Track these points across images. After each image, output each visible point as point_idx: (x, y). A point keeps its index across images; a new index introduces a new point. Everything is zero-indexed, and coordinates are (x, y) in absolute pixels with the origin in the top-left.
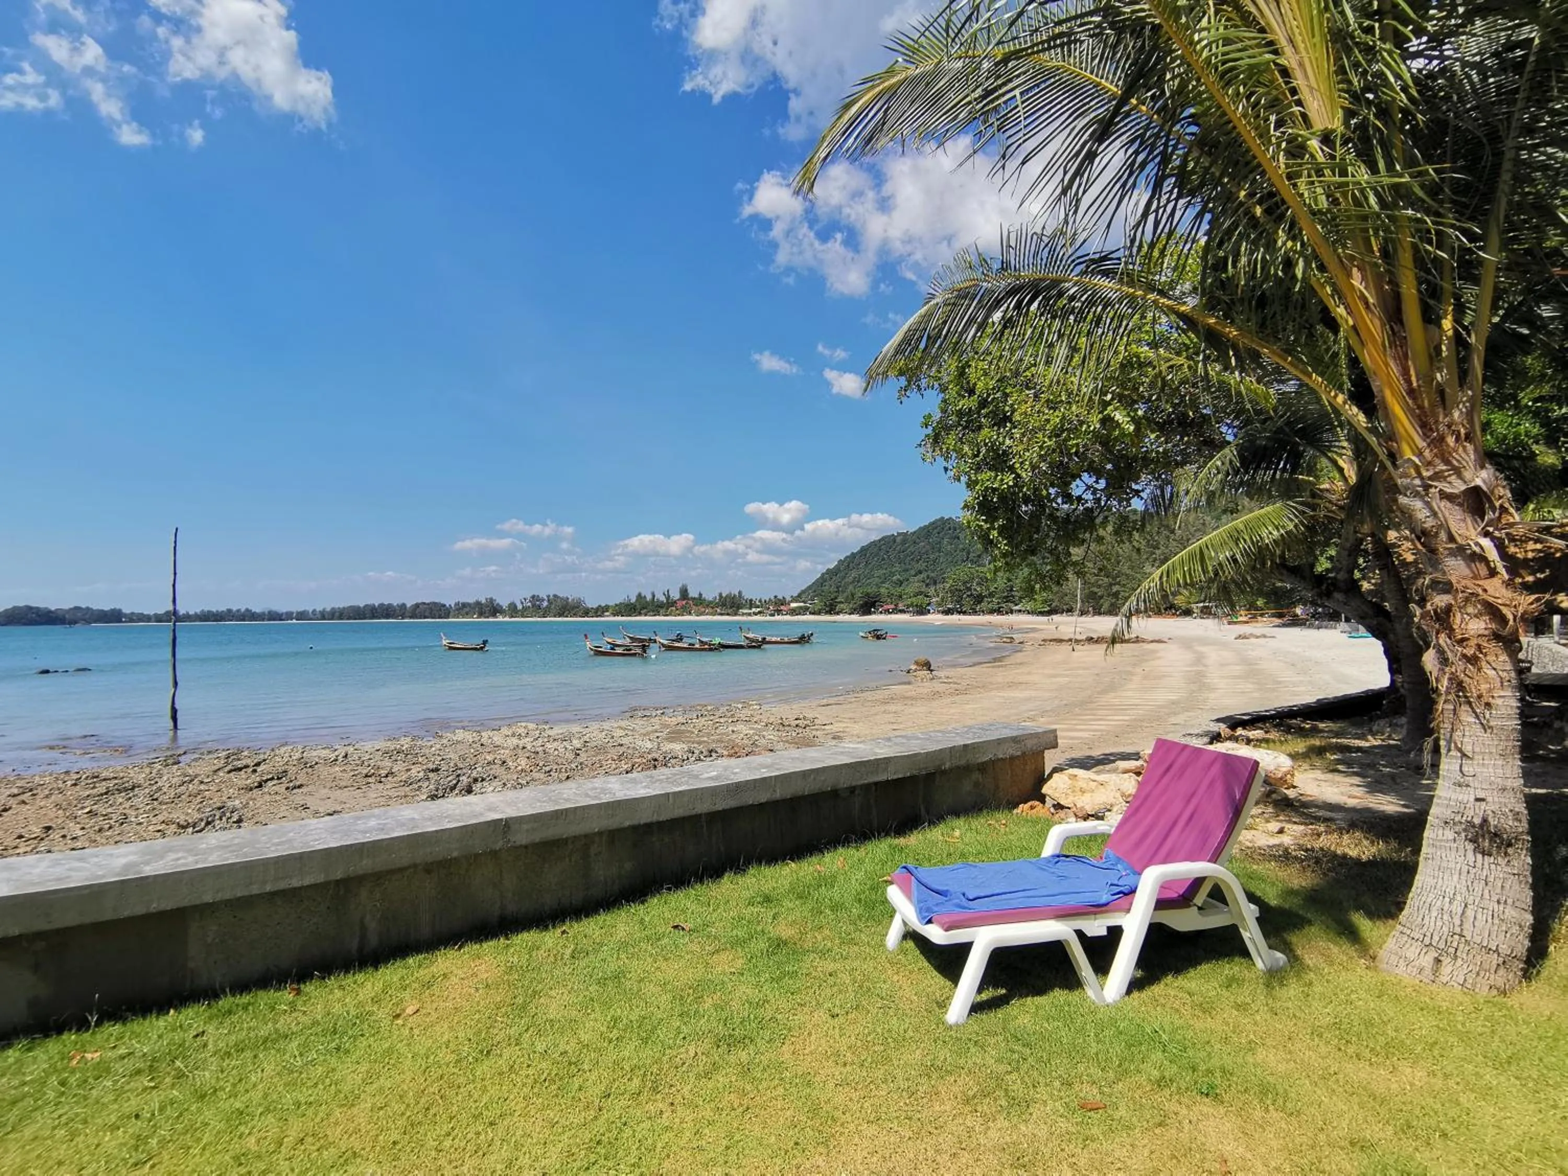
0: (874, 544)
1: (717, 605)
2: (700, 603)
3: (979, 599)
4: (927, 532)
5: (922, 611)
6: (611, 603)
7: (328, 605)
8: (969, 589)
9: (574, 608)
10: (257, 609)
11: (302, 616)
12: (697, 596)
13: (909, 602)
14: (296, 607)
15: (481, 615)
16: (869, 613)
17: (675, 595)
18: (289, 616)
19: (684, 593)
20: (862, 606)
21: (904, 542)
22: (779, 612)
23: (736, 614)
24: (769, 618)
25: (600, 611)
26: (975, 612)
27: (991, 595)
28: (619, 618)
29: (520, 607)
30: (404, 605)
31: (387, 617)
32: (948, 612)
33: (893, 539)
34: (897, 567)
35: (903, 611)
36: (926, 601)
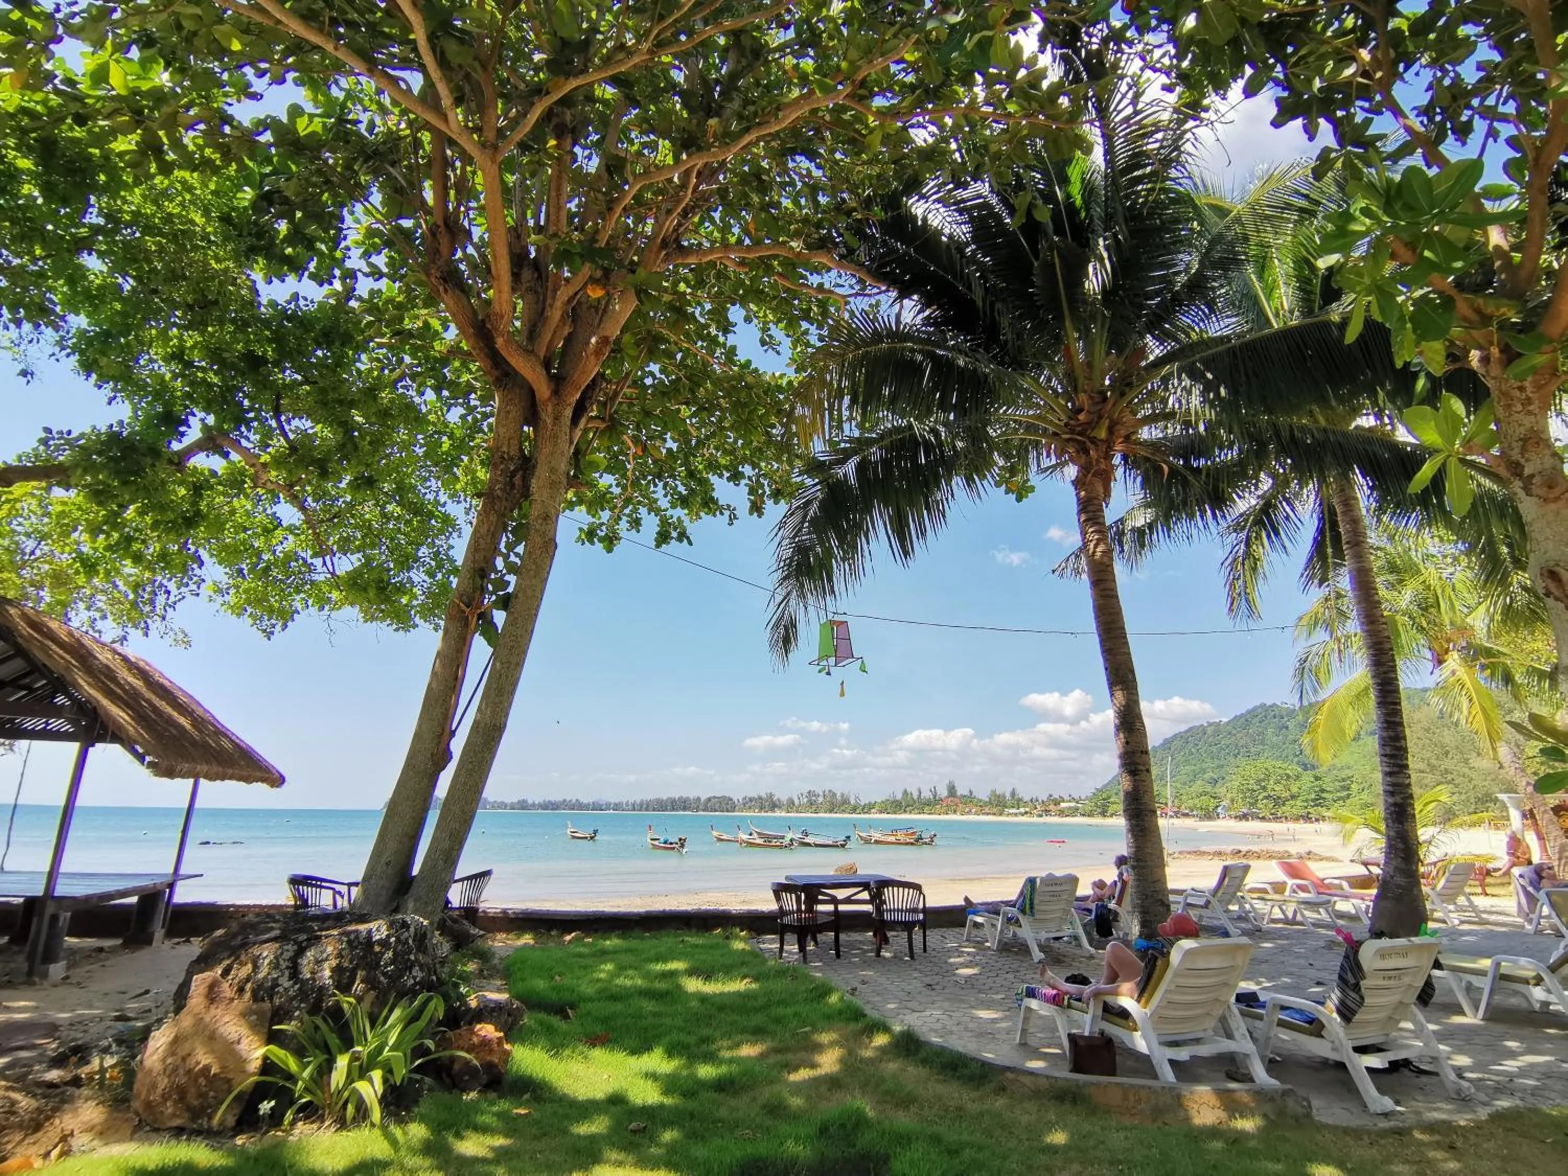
1: (986, 804)
2: (969, 801)
3: (1278, 802)
4: (1245, 721)
5: (1209, 815)
6: (880, 800)
7: (637, 798)
8: (1264, 788)
9: (845, 804)
10: (585, 800)
11: (617, 807)
12: (966, 793)
13: (1191, 804)
14: (614, 800)
15: (761, 809)
17: (943, 792)
18: (608, 806)
19: (952, 790)
21: (1217, 733)
22: (1047, 812)
23: (1001, 814)
25: (868, 808)
26: (1277, 819)
27: (1293, 797)
28: (885, 816)
29: (797, 802)
30: (699, 799)
31: (685, 809)
32: (1244, 817)
33: (1203, 730)
34: (1209, 764)
35: (1186, 815)
36: (1212, 803)
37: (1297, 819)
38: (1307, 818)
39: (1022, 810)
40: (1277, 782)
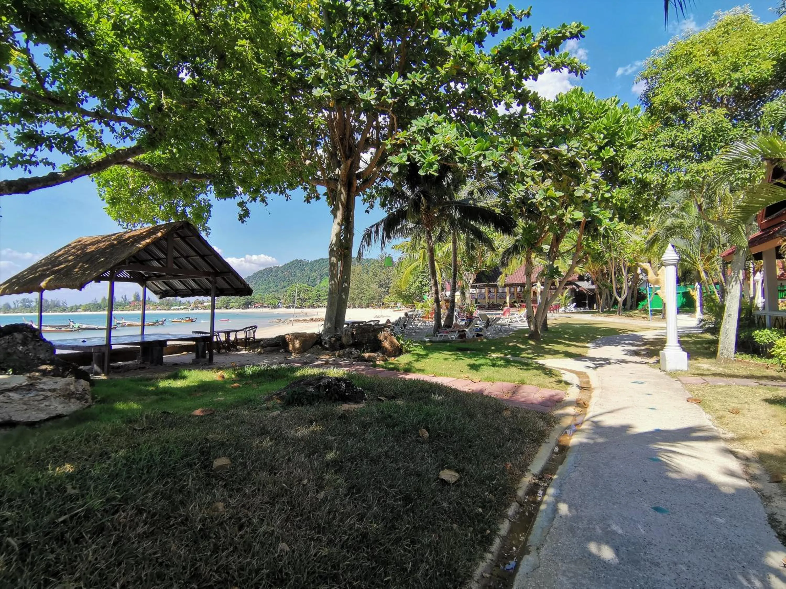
0: (260, 272)
3: (304, 300)
4: (288, 267)
5: (275, 307)
6: (84, 304)
9: (55, 306)
13: (268, 302)
16: (247, 308)
17: (130, 298)
19: (137, 296)
20: (243, 304)
21: (277, 271)
22: (197, 308)
23: (169, 309)
24: (190, 311)
26: (302, 307)
27: (309, 299)
29: (12, 306)
32: (289, 307)
33: (271, 269)
34: (272, 284)
35: (265, 307)
36: (277, 301)
37: (310, 307)
38: (313, 307)
39: (182, 307)
40: (304, 293)
